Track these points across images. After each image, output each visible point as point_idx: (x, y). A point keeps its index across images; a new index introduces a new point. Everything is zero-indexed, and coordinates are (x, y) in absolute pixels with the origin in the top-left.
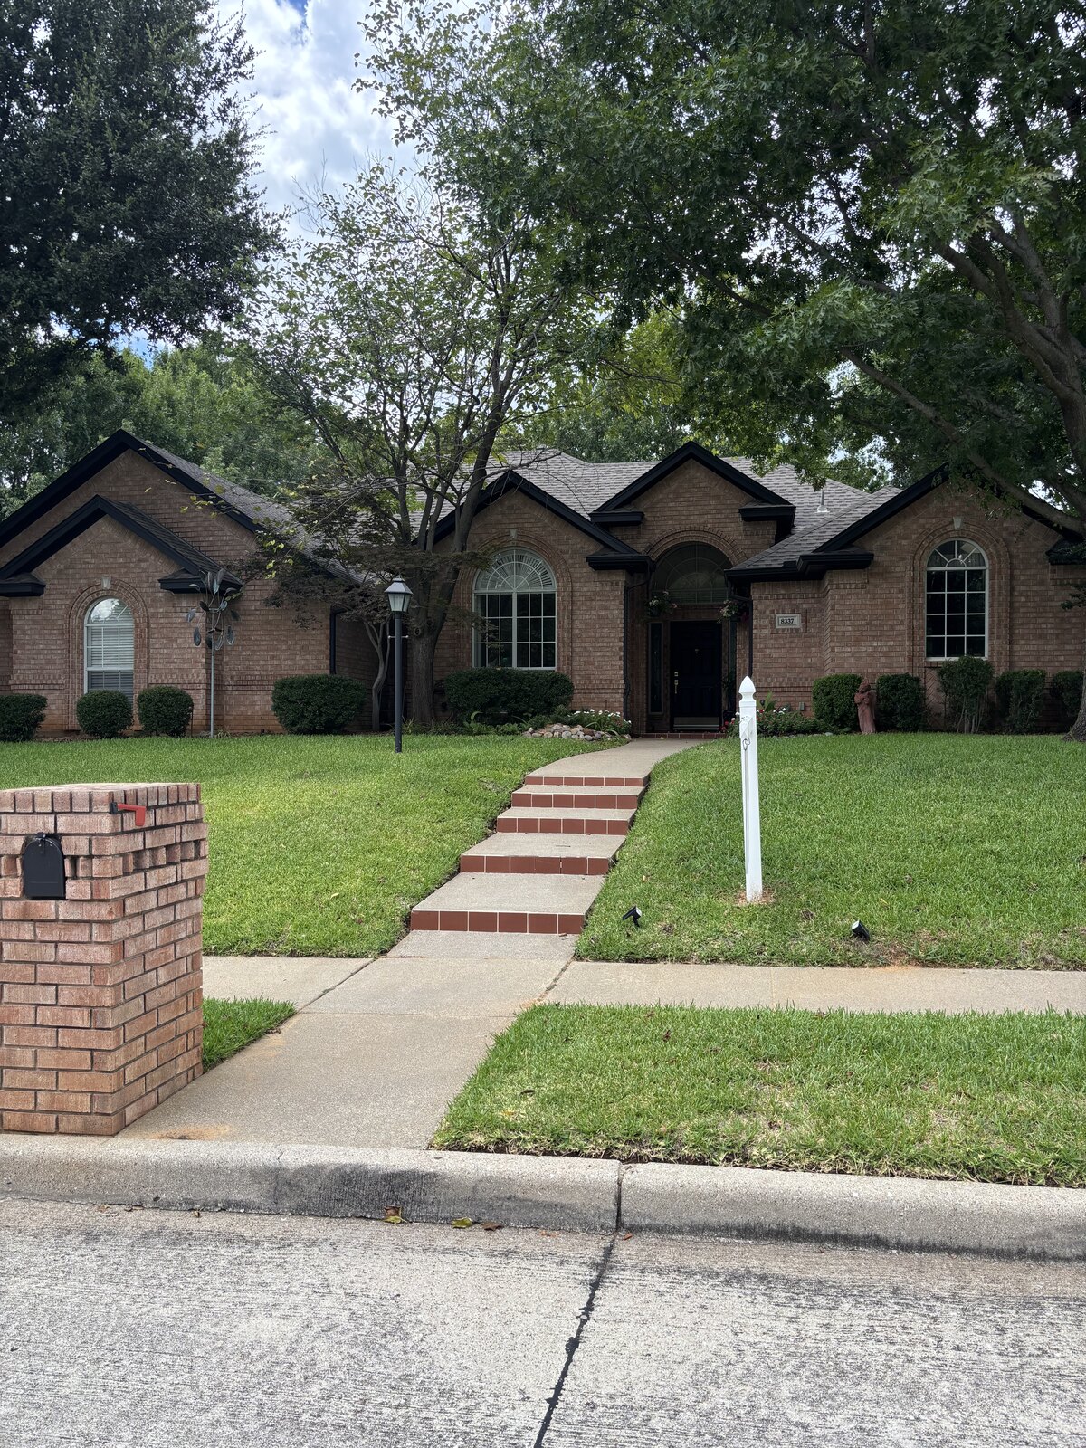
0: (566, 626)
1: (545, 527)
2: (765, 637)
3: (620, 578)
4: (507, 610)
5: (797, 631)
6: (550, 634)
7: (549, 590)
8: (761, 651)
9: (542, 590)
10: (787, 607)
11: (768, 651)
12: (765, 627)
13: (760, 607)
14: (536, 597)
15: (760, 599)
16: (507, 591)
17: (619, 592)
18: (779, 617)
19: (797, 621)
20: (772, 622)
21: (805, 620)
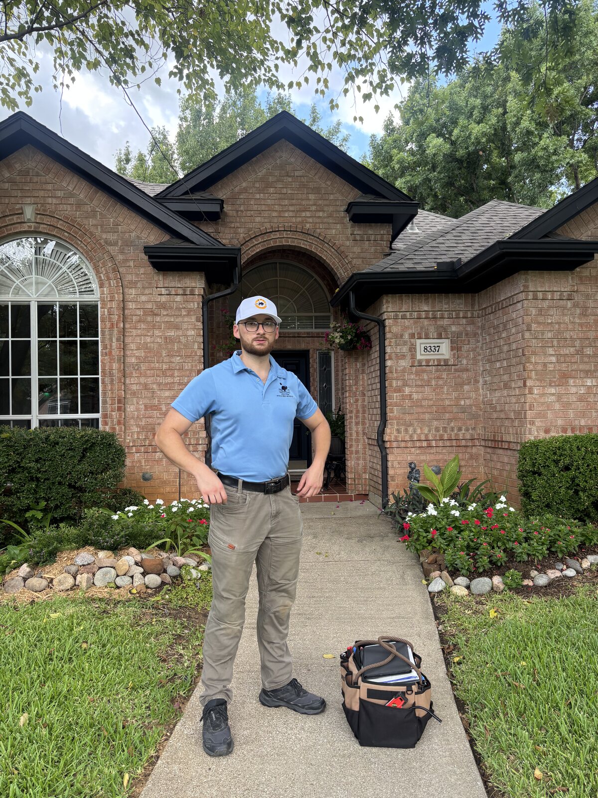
0: (115, 352)
1: (79, 205)
2: (404, 371)
3: (196, 284)
4: (22, 329)
5: (446, 363)
6: (91, 365)
7: (88, 298)
8: (398, 389)
9: (76, 298)
10: (432, 329)
11: (407, 390)
12: (403, 357)
13: (395, 329)
14: (68, 310)
15: (396, 318)
16: (21, 299)
17: (196, 304)
18: (420, 344)
19: (445, 349)
20: (413, 349)
21: (455, 347)
